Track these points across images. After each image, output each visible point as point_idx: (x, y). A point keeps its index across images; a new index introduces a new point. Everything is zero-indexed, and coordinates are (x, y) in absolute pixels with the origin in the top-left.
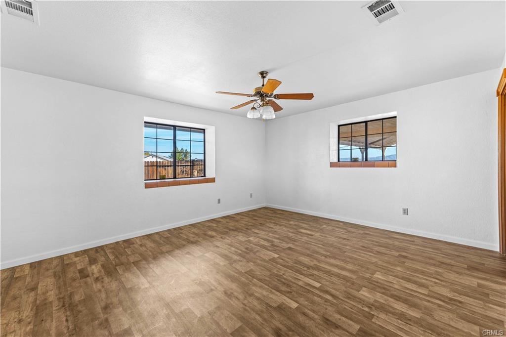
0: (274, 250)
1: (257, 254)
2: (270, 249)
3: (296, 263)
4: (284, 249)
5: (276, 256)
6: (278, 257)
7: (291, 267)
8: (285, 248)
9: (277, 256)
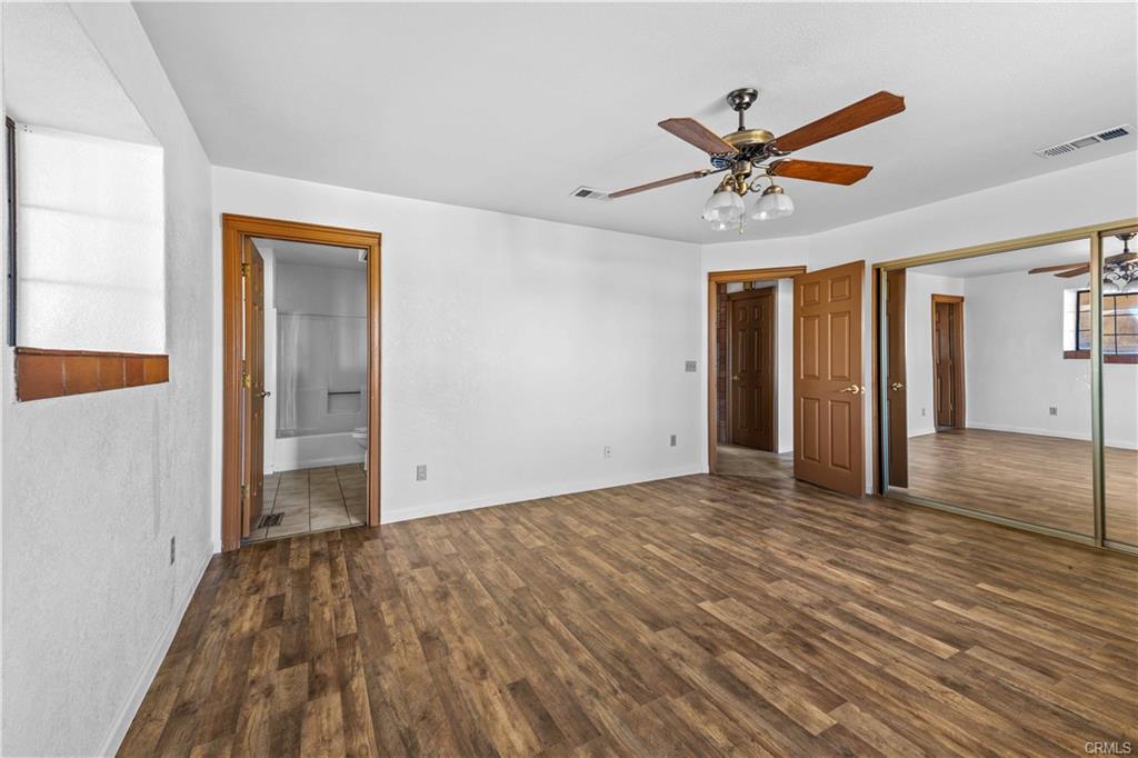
0: (711, 625)
1: (764, 620)
2: (722, 634)
3: (663, 581)
4: (677, 624)
5: (706, 605)
6: (703, 600)
7: (678, 575)
8: (673, 630)
9: (704, 605)
